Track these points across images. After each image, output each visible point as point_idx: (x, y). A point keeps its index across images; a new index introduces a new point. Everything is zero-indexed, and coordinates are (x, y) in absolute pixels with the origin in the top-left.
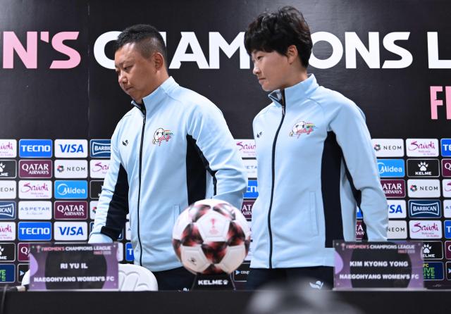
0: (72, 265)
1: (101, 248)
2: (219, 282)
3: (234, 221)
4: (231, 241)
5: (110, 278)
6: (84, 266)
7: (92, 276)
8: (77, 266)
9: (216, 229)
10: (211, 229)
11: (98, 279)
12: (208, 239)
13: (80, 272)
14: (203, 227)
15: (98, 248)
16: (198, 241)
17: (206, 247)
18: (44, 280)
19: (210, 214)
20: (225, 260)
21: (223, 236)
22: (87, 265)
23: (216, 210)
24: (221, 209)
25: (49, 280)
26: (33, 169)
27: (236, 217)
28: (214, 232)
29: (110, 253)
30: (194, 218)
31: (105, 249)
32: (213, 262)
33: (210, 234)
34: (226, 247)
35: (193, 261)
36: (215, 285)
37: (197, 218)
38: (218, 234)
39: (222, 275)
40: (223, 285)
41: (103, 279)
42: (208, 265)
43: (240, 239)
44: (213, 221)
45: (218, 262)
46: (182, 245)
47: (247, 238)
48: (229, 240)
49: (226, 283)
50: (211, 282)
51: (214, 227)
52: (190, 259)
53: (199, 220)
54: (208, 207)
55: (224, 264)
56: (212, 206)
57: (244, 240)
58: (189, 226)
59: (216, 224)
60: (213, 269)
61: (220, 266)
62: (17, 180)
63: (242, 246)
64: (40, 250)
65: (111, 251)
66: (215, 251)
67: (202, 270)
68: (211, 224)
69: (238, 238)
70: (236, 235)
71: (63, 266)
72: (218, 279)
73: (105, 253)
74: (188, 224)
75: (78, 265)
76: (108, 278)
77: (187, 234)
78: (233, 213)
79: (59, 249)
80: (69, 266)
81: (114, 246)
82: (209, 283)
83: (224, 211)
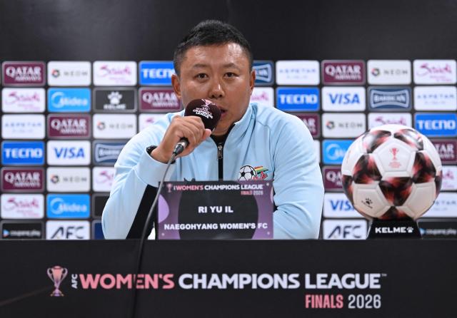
0: (213, 209)
1: (250, 187)
2: (402, 230)
3: (421, 151)
4: (417, 177)
5: (262, 225)
6: (228, 210)
7: (239, 222)
8: (219, 210)
9: (398, 161)
10: (392, 161)
11: (246, 226)
12: (388, 174)
13: (224, 218)
14: (381, 158)
15: (246, 187)
16: (375, 177)
17: (386, 184)
18: (177, 227)
19: (391, 142)
20: (409, 201)
21: (408, 170)
22: (231, 209)
23: (398, 137)
24: (405, 136)
25: (183, 227)
26: (157, 99)
27: (424, 147)
28: (395, 164)
29: (262, 193)
30: (370, 148)
31: (256, 188)
32: (394, 203)
33: (390, 168)
34: (411, 185)
35: (368, 202)
36: (397, 234)
37: (373, 147)
38: (400, 168)
39: (406, 220)
40: (407, 234)
41: (253, 226)
42: (388, 207)
43: (430, 174)
44: (394, 151)
45: (401, 203)
46: (353, 182)
47: (438, 174)
48: (415, 175)
49: (410, 231)
50: (392, 229)
51: (395, 158)
52: (365, 201)
53: (377, 150)
54: (388, 133)
55: (409, 207)
56: (393, 133)
57: (434, 176)
58: (363, 158)
59: (398, 155)
60: (394, 212)
61: (403, 209)
62: (138, 114)
63: (432, 183)
64: (172, 189)
65: (263, 190)
66: (396, 190)
67: (379, 215)
68: (391, 155)
69: (426, 174)
70: (424, 170)
71: (202, 209)
72: (401, 226)
73: (256, 193)
74: (361, 155)
75: (221, 208)
76: (259, 225)
77: (361, 168)
78: (420, 140)
79: (197, 188)
80: (209, 210)
81: (268, 184)
82: (389, 231)
83: (408, 138)
